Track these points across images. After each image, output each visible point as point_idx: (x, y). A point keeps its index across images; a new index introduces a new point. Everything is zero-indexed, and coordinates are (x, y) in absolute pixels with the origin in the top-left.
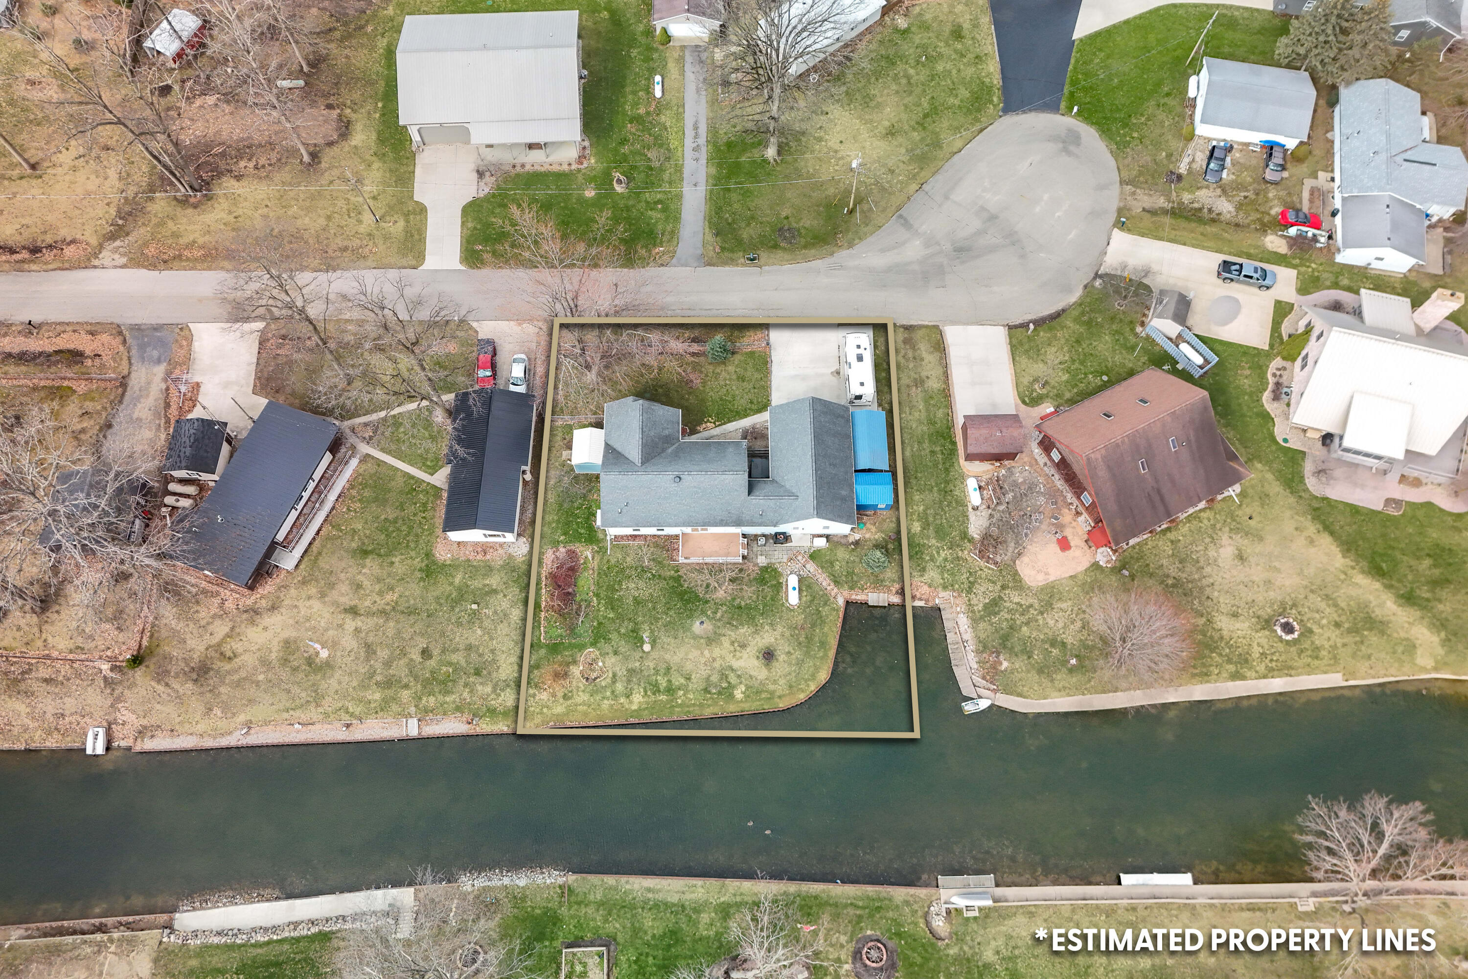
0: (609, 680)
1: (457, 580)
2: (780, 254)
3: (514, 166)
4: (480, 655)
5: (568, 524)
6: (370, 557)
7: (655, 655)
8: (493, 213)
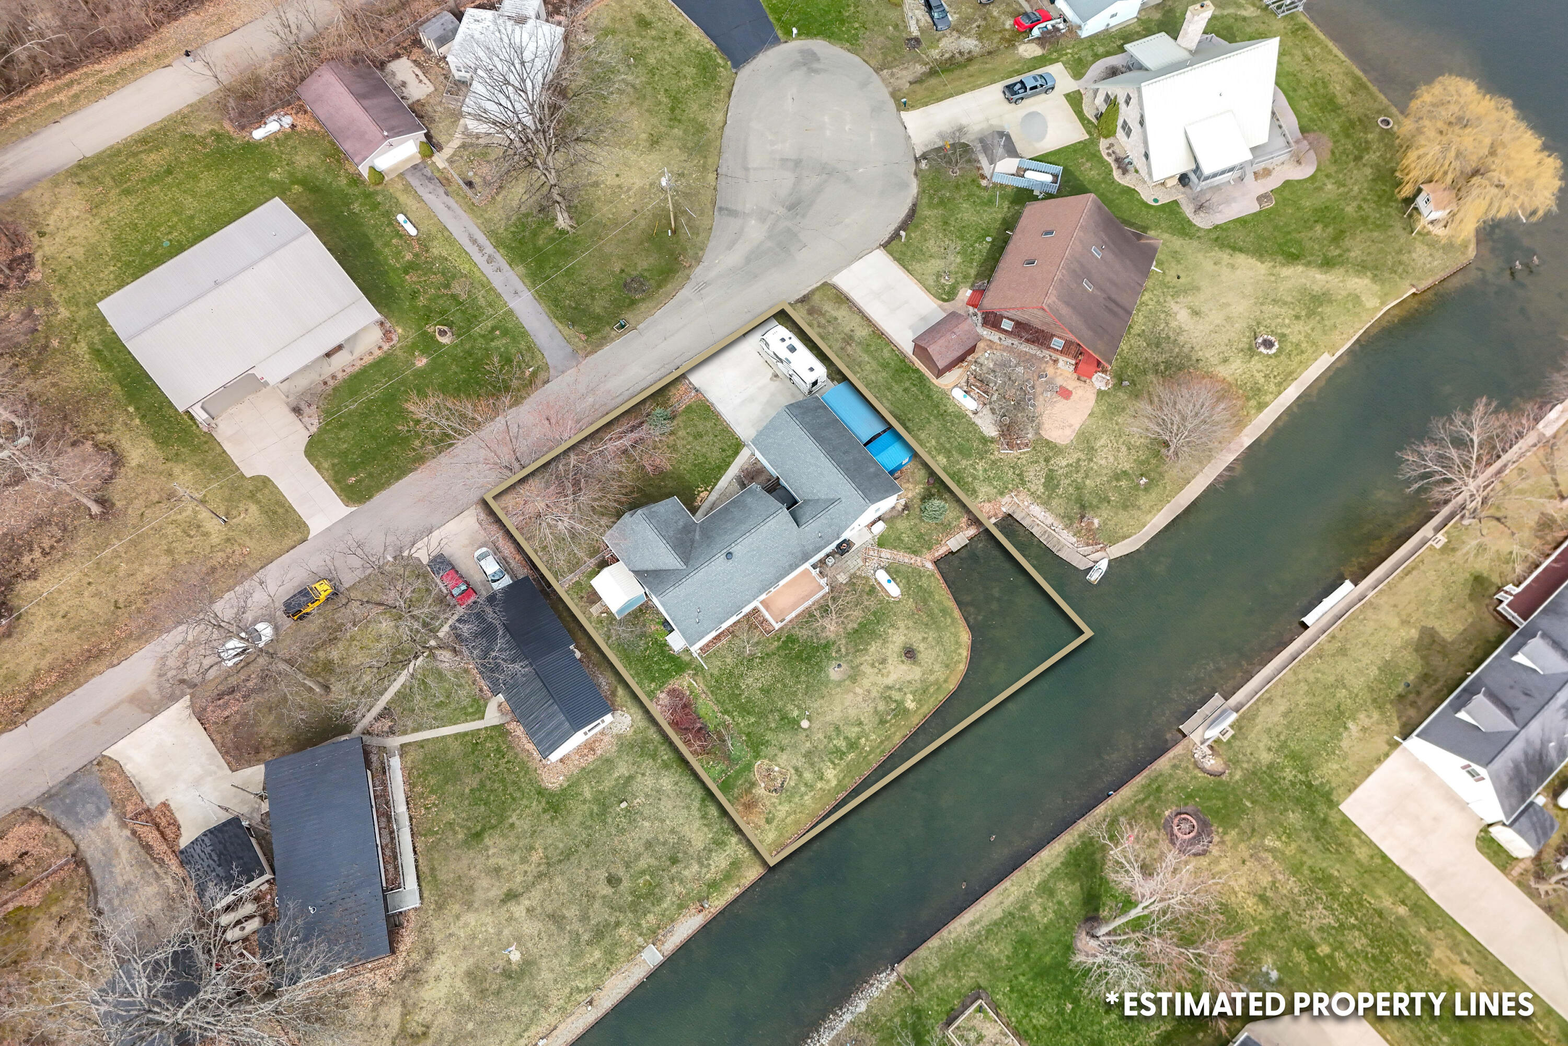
0: (795, 777)
1: (588, 794)
2: (643, 307)
3: (325, 383)
4: (664, 844)
5: (648, 669)
6: (486, 835)
7: (816, 725)
8: (339, 439)
